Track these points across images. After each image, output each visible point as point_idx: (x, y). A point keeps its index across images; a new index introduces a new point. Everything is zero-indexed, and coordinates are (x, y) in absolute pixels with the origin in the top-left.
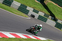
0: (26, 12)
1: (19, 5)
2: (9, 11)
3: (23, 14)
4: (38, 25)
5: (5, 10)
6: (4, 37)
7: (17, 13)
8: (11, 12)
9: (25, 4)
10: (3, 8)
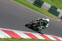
0: (57, 14)
1: (49, 6)
2: (40, 12)
3: (53, 16)
4: (43, 19)
7: (47, 14)
8: (41, 13)
9: (55, 6)
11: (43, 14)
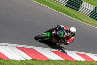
5: (70, 16)
6: (68, 59)
10: (67, 14)
11: (82, 20)
